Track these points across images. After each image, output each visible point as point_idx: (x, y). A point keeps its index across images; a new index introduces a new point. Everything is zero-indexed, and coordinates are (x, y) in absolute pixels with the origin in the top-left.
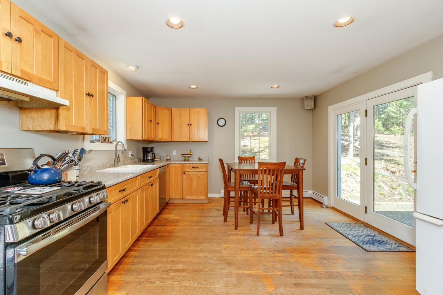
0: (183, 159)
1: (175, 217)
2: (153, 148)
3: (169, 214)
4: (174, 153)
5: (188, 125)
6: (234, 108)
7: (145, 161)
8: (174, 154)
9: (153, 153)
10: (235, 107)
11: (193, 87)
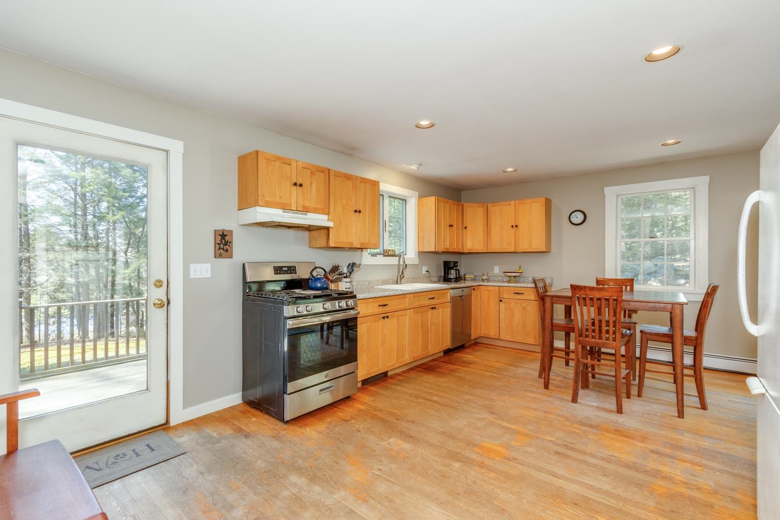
0: (506, 279)
1: (475, 359)
2: (457, 262)
3: (469, 354)
4: (497, 270)
5: (512, 226)
6: (603, 190)
7: (446, 279)
8: (495, 272)
9: (456, 270)
10: (605, 188)
11: (510, 170)
